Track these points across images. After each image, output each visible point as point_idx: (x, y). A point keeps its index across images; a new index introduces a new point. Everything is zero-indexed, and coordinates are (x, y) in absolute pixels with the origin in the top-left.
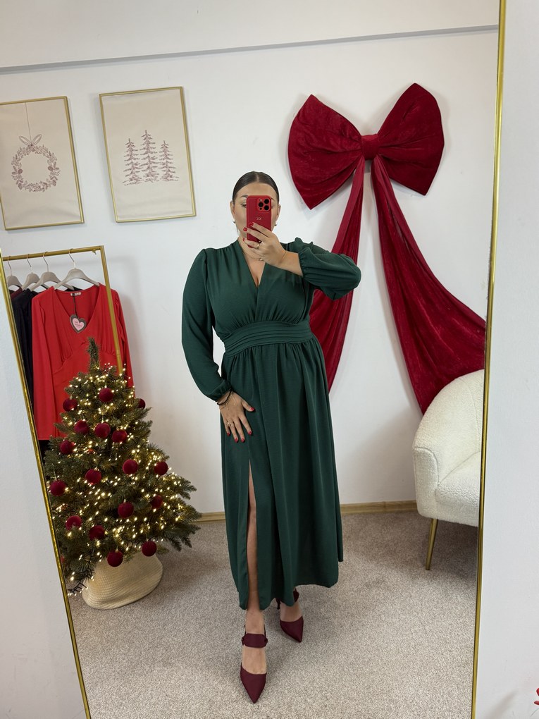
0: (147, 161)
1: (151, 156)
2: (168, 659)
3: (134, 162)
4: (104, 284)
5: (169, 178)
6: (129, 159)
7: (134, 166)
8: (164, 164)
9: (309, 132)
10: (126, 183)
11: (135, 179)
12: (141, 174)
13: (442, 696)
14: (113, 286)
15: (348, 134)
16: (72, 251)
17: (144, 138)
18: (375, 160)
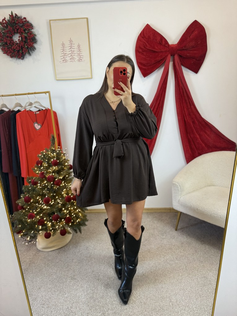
0: (70, 52)
1: (73, 50)
2: (74, 276)
3: (65, 52)
4: (50, 108)
5: (80, 61)
6: (63, 51)
7: (65, 54)
8: (78, 54)
9: (145, 42)
10: (61, 62)
11: (65, 61)
12: (68, 58)
13: (193, 301)
14: (54, 109)
15: (163, 43)
16: (35, 93)
17: (69, 41)
18: (175, 56)
